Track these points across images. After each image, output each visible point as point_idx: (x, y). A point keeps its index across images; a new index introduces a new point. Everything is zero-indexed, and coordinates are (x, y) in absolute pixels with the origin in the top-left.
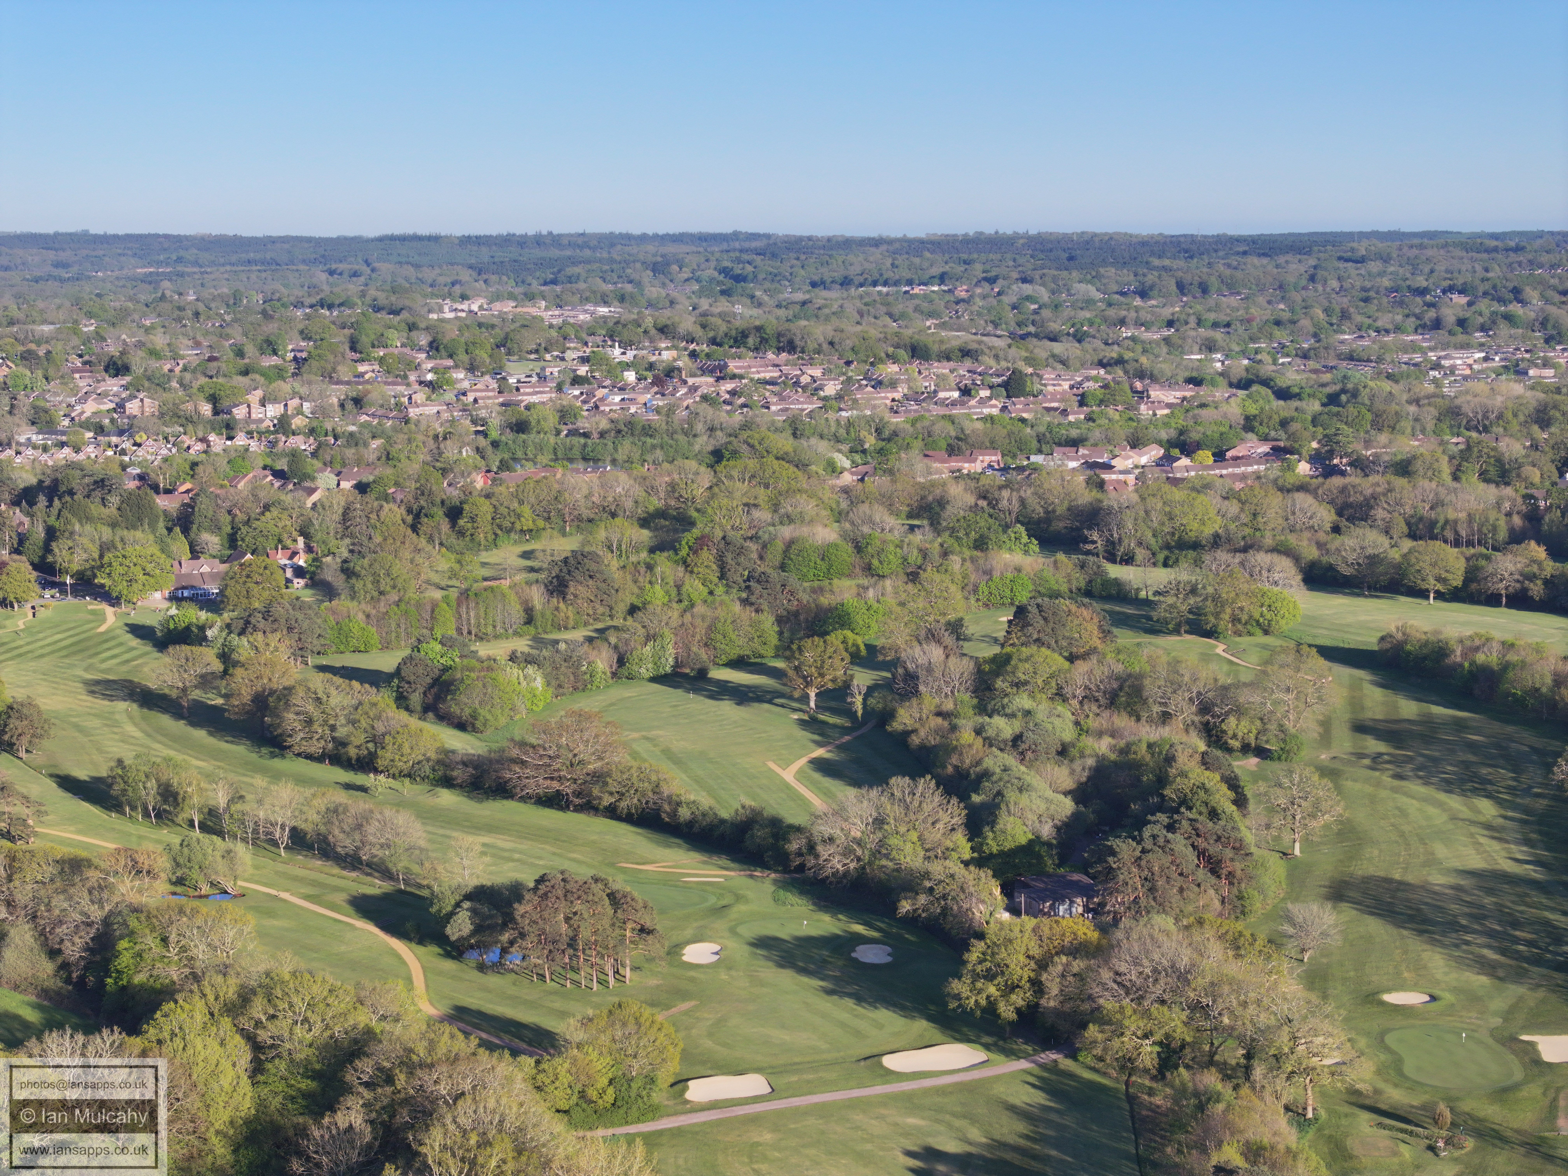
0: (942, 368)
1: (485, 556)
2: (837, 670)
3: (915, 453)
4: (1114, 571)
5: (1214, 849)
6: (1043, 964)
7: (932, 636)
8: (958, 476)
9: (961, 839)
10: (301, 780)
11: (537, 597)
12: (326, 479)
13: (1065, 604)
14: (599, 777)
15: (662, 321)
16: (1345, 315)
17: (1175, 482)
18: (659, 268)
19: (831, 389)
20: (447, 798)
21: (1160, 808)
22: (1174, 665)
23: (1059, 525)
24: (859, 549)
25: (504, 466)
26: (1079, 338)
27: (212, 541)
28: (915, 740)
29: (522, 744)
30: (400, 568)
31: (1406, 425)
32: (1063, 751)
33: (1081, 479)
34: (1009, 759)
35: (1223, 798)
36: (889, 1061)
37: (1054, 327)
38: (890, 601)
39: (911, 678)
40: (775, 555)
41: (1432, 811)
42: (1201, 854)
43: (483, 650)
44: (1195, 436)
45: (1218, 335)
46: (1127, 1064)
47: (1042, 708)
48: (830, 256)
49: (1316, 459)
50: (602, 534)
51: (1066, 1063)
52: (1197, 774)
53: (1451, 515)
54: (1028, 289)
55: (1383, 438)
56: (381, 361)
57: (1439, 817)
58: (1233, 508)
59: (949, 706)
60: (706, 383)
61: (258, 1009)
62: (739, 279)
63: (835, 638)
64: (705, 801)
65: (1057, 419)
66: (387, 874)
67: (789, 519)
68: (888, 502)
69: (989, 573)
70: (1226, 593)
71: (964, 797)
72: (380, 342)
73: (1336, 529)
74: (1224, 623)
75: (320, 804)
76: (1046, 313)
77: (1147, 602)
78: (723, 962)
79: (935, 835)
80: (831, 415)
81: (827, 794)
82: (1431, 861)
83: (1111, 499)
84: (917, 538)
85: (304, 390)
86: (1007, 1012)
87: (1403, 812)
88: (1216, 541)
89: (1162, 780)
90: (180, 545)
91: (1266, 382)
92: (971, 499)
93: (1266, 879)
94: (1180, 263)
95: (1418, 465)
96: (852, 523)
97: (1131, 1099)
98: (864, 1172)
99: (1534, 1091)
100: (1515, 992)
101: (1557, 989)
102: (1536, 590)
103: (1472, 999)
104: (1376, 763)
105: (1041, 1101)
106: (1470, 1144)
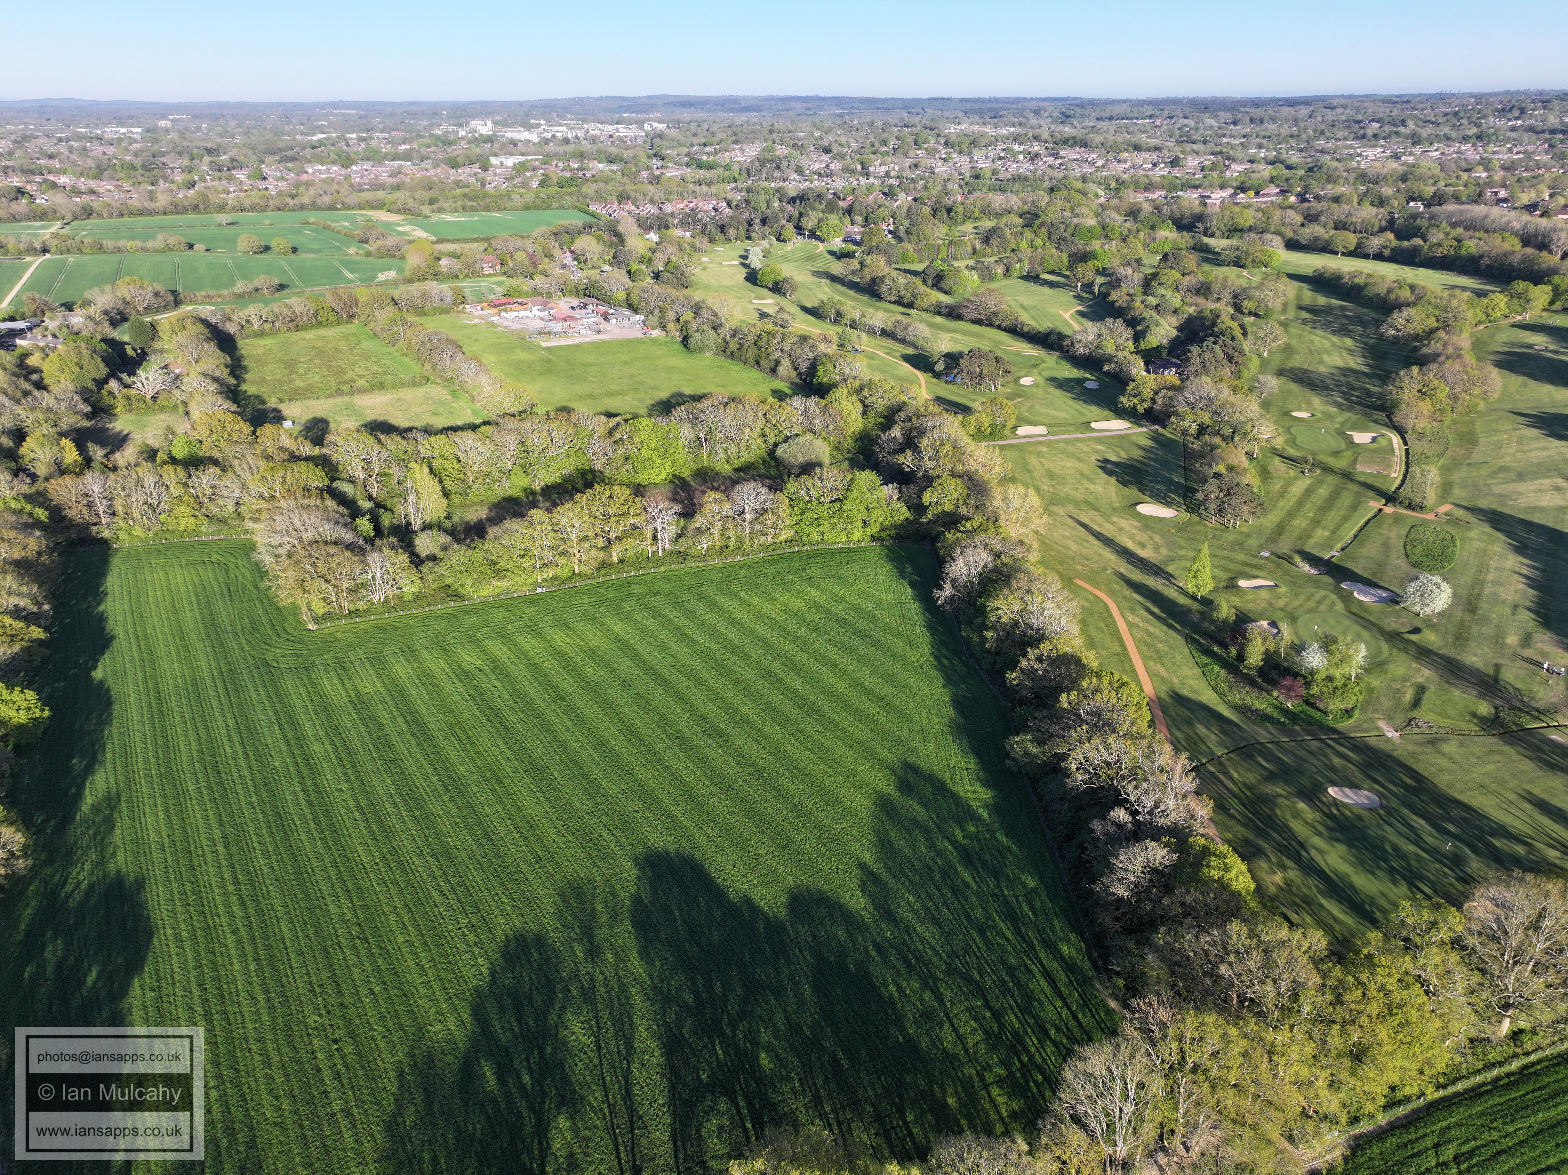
0: (1145, 155)
1: (960, 228)
2: (1090, 276)
3: (1130, 190)
4: (1206, 240)
5: (1231, 352)
6: (1156, 393)
7: (1129, 264)
8: (1147, 200)
9: (1130, 343)
10: (886, 311)
11: (978, 244)
12: (902, 196)
13: (1184, 253)
14: (995, 314)
15: (1036, 134)
17: (1236, 204)
18: (1036, 112)
19: (1100, 163)
20: (939, 319)
21: (1212, 335)
22: (1225, 279)
23: (1186, 221)
24: (1104, 228)
25: (970, 192)
26: (1205, 142)
27: (859, 219)
28: (1117, 304)
29: (968, 300)
30: (928, 231)
31: (1341, 181)
32: (1175, 311)
33: (1197, 202)
34: (1154, 314)
35: (1238, 332)
36: (1093, 425)
37: (1195, 137)
38: (1114, 249)
39: (1119, 280)
40: (1070, 230)
41: (1325, 341)
42: (1226, 354)
43: (956, 264)
44: (1248, 185)
45: (1265, 142)
46: (1185, 432)
47: (1169, 294)
49: (1299, 195)
50: (1004, 220)
51: (1161, 430)
52: (1229, 322)
53: (1354, 220)
54: (1186, 121)
55: (1330, 186)
56: (926, 149)
57: (1327, 344)
58: (1260, 215)
59: (1132, 291)
60: (1050, 160)
61: (866, 392)
62: (1068, 117)
63: (1090, 264)
64: (1034, 324)
65: (1191, 177)
66: (915, 347)
67: (1077, 216)
68: (1118, 210)
69: (1154, 239)
70: (1252, 249)
71: (1133, 327)
72: (926, 141)
73: (1303, 225)
74: (1248, 262)
75: (893, 319)
76: (1192, 132)
77: (1217, 253)
78: (1035, 385)
79: (1121, 341)
81: (1081, 324)
82: (1321, 362)
83: (1209, 210)
84: (1128, 225)
85: (896, 161)
86: (1140, 409)
87: (1312, 342)
88: (1250, 229)
89: (1214, 324)
90: (847, 221)
91: (1282, 162)
92: (1151, 209)
93: (1251, 365)
94: (1253, 110)
95: (1343, 199)
97: (1185, 445)
98: (1080, 465)
99: (1349, 453)
100: (1348, 415)
101: (1366, 415)
102: (1387, 252)
103: (1329, 416)
104: (1304, 322)
105: (1150, 443)
106: (1318, 471)
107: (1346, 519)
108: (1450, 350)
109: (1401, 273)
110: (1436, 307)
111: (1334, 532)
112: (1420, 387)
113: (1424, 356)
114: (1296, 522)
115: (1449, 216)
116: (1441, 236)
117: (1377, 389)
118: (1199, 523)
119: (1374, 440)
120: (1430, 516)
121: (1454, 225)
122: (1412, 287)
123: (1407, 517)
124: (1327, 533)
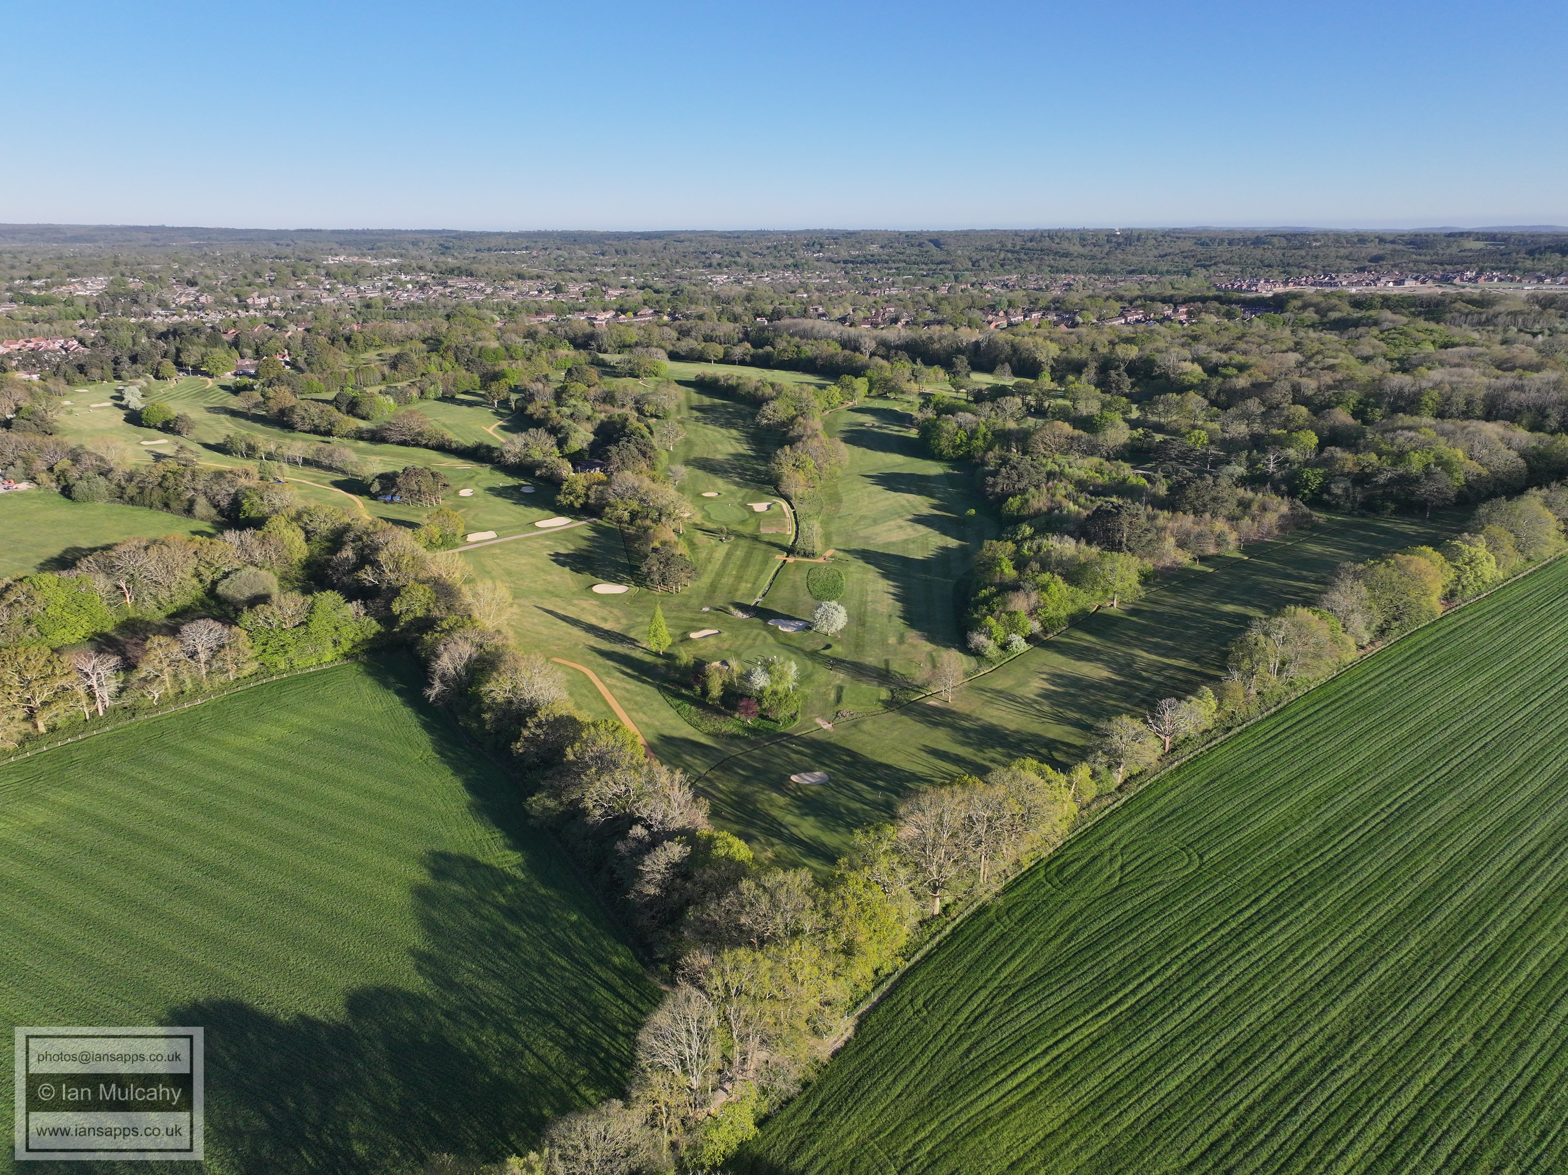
0: (530, 283)
1: (362, 356)
2: (504, 394)
3: (524, 315)
4: (601, 356)
5: (644, 448)
6: (588, 489)
7: (538, 380)
8: (541, 322)
9: (555, 449)
10: (304, 440)
11: (386, 369)
12: (292, 328)
13: (585, 367)
14: (420, 434)
15: (420, 265)
16: (677, 262)
17: (620, 324)
18: (414, 244)
19: (489, 290)
20: (362, 444)
21: (625, 435)
22: (625, 387)
23: (579, 341)
24: (507, 350)
25: (364, 321)
26: (581, 271)
27: (249, 352)
28: (535, 417)
29: (389, 423)
30: (330, 360)
31: (701, 302)
32: (588, 419)
33: (586, 323)
34: (570, 422)
35: (645, 431)
36: (537, 524)
37: (571, 267)
38: (521, 368)
39: (532, 395)
40: (476, 352)
41: (716, 434)
42: (640, 450)
43: (369, 390)
44: (626, 307)
45: (632, 270)
46: (619, 520)
47: (580, 404)
48: (482, 239)
49: (669, 315)
50: (408, 346)
51: (599, 521)
52: (637, 424)
53: (718, 333)
54: (560, 252)
55: (693, 307)
56: (307, 280)
57: (718, 436)
58: (642, 332)
59: (546, 404)
60: (440, 289)
61: (304, 519)
62: (447, 248)
63: (502, 381)
64: (461, 441)
65: (575, 302)
66: (344, 472)
67: (480, 339)
68: (516, 333)
69: (556, 357)
70: (641, 362)
71: (555, 435)
72: (305, 273)
73: (678, 339)
74: (641, 373)
75: (314, 447)
76: (567, 262)
77: (614, 367)
78: (475, 495)
79: (546, 448)
80: (490, 301)
81: (504, 436)
82: (716, 450)
83: (598, 330)
84: (528, 345)
85: (276, 292)
86: (577, 505)
87: (706, 435)
88: (637, 344)
89: (624, 426)
90: (235, 354)
91: (650, 287)
92: (547, 331)
93: (661, 458)
94: (615, 243)
95: (706, 317)
97: (622, 531)
98: (533, 561)
99: (753, 520)
100: (745, 490)
101: (759, 489)
102: (748, 358)
103: (732, 494)
104: (697, 419)
105: (592, 534)
106: (733, 538)
107: (761, 572)
108: (809, 432)
109: (762, 374)
110: (792, 399)
111: (754, 584)
112: (793, 461)
113: (791, 438)
114: (724, 580)
115: (788, 328)
116: (785, 344)
117: (763, 468)
118: (648, 593)
119: (769, 507)
120: (821, 560)
121: (792, 335)
122: (772, 385)
123: (805, 563)
124: (749, 585)
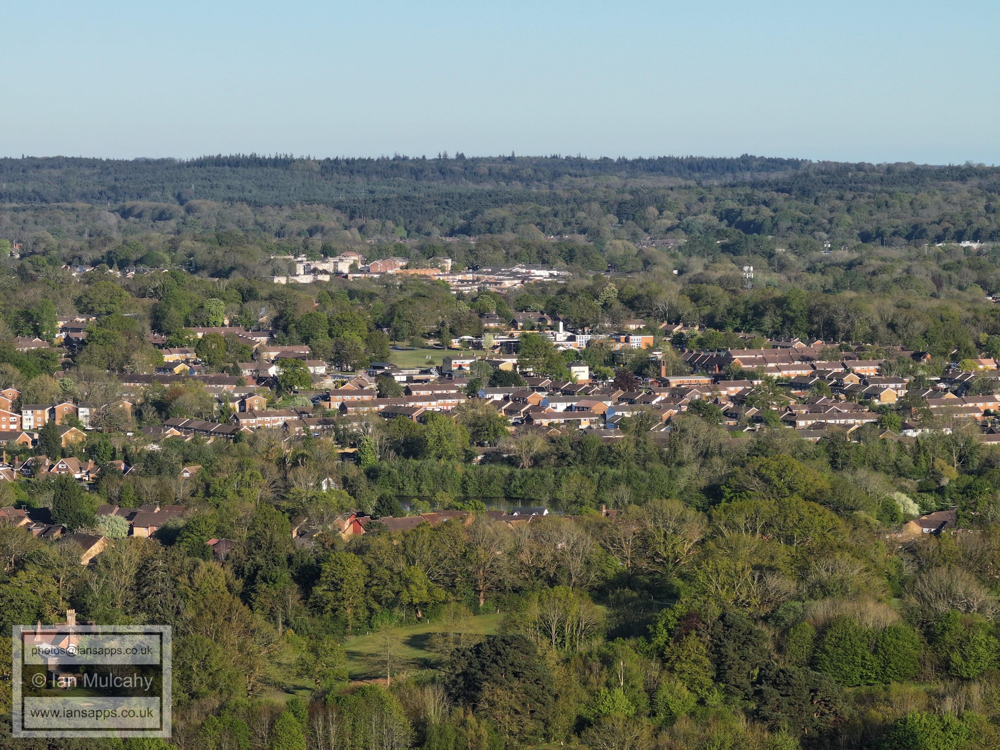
48: (891, 194)
80: (891, 436)
96: (921, 597)
